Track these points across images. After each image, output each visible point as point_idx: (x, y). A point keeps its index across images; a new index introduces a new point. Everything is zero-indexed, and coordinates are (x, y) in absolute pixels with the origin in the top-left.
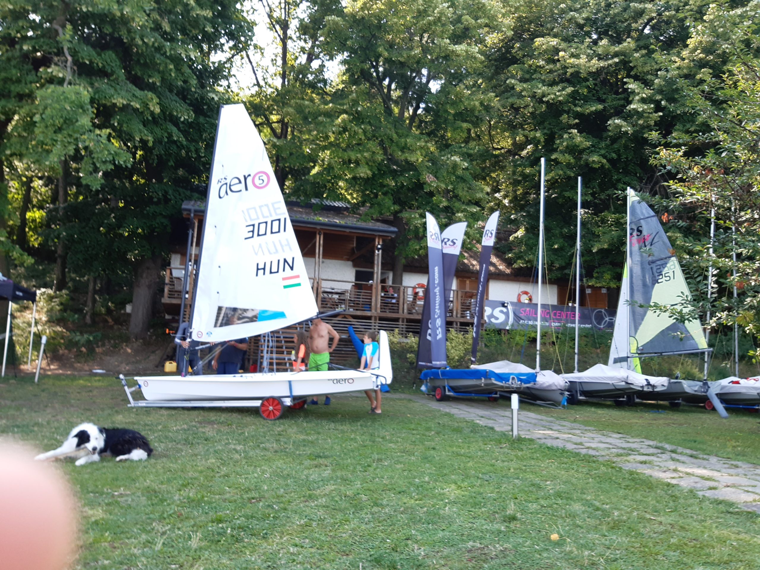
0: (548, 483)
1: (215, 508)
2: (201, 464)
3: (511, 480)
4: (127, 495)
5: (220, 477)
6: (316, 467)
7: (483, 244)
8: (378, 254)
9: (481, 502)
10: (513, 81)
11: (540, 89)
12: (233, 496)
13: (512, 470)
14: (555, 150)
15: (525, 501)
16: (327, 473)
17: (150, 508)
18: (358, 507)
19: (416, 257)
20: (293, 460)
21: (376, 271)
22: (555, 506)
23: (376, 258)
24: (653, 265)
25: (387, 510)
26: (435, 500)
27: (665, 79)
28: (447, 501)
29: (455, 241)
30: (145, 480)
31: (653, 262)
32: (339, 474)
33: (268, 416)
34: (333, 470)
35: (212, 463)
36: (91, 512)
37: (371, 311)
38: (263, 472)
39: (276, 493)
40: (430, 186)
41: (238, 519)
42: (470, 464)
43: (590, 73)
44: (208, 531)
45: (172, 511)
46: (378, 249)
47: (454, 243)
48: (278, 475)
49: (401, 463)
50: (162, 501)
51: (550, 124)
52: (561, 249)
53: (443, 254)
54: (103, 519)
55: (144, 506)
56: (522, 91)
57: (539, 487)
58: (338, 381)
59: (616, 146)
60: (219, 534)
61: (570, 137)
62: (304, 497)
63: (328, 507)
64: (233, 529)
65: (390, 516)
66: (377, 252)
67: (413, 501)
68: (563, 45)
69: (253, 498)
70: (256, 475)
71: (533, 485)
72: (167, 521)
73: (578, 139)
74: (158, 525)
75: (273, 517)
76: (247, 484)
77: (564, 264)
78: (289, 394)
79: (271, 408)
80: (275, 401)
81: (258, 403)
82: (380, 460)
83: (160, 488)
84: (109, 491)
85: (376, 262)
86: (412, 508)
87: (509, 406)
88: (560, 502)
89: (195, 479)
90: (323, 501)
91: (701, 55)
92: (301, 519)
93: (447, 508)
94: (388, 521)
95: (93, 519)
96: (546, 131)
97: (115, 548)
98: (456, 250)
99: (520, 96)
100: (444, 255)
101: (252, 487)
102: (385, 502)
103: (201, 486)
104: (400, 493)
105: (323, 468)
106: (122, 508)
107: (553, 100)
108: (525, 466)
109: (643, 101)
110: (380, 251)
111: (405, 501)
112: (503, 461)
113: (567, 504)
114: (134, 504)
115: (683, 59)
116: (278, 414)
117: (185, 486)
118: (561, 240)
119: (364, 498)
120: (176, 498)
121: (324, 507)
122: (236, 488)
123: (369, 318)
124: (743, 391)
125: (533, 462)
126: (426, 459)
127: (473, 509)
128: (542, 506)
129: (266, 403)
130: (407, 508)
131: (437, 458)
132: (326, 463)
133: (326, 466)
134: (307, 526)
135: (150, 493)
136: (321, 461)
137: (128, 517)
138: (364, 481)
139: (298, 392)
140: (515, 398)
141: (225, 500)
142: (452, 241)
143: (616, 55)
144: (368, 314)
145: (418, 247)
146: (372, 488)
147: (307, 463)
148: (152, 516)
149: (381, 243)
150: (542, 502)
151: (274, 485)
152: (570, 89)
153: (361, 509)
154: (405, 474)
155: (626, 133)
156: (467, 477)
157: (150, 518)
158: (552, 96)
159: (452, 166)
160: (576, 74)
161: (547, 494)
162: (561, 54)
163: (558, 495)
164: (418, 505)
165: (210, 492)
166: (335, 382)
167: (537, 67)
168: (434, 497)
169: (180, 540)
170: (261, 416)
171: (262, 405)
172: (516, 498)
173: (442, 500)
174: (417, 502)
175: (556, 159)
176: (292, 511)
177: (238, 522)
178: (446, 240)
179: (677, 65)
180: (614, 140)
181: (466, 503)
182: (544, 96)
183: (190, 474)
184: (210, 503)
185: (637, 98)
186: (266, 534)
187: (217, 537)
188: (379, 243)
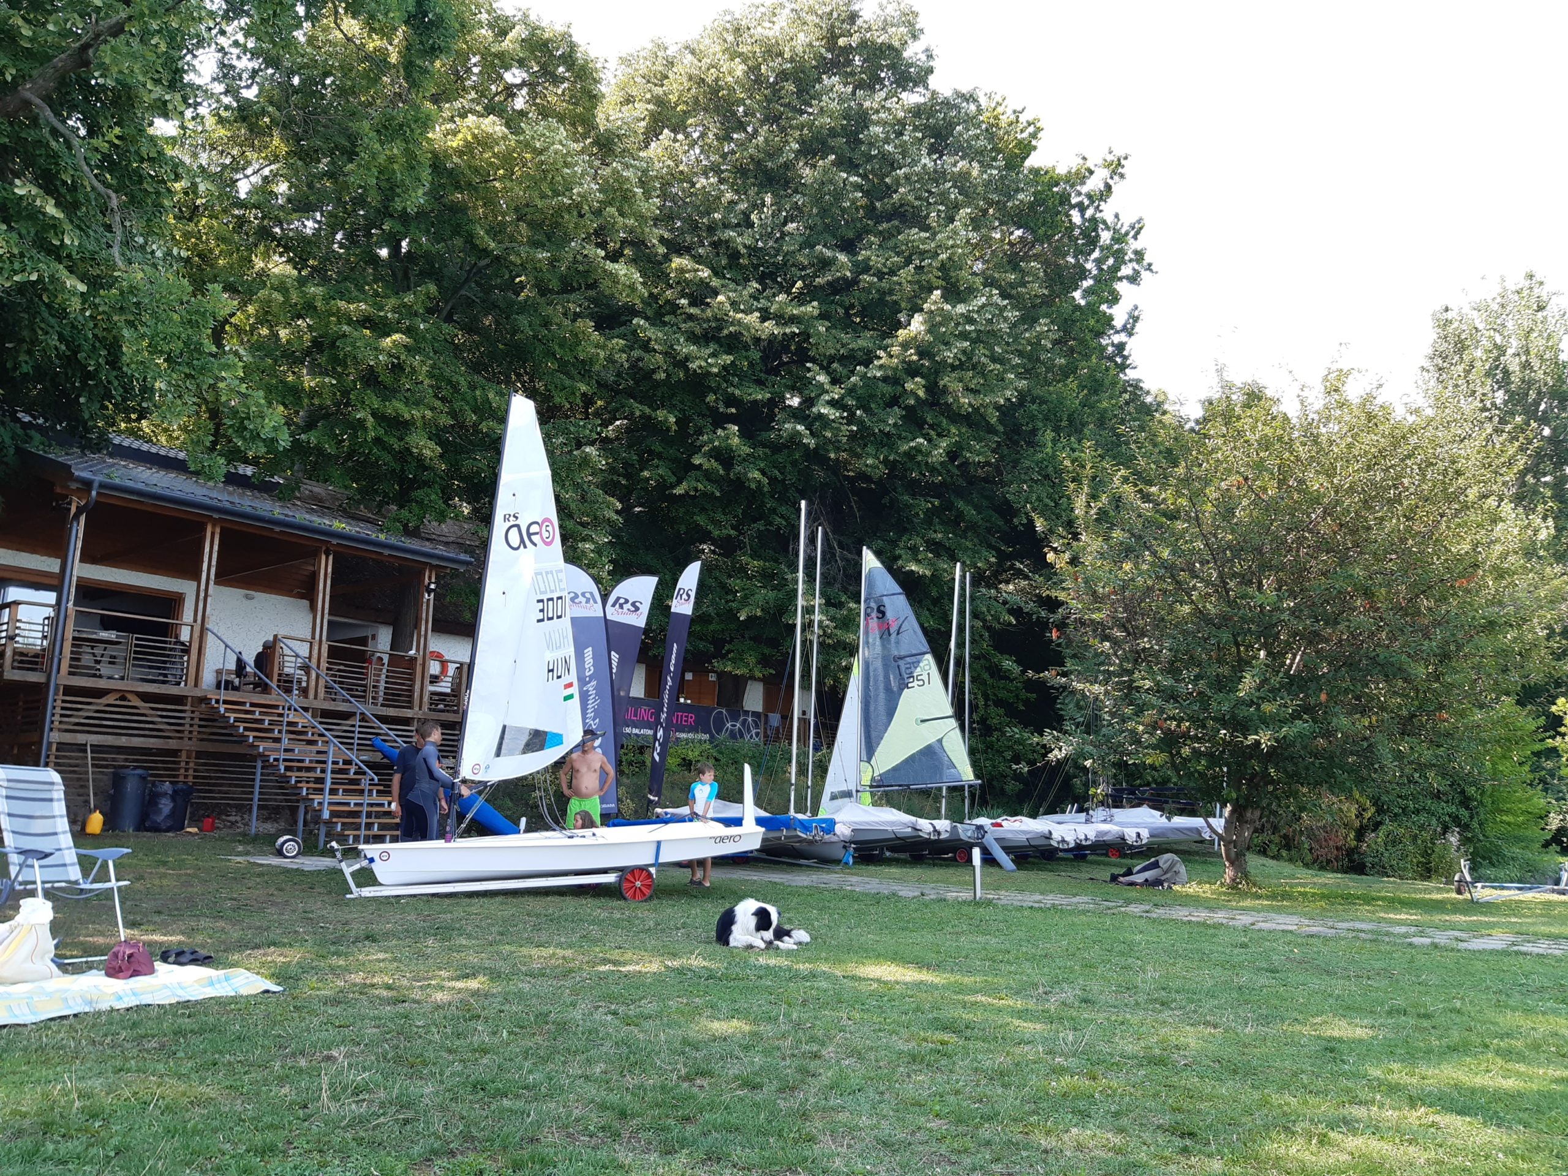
7: (673, 611)
8: (429, 601)
11: (682, 346)
23: (425, 608)
24: (901, 663)
27: (864, 377)
29: (637, 604)
31: (901, 658)
33: (634, 895)
37: (411, 708)
43: (757, 340)
46: (429, 591)
47: (637, 609)
53: (607, 623)
56: (650, 340)
58: (722, 839)
59: (780, 458)
61: (725, 435)
66: (426, 596)
68: (715, 282)
73: (736, 441)
79: (638, 884)
80: (640, 872)
85: (424, 615)
91: (915, 358)
98: (640, 620)
99: (646, 348)
100: (609, 625)
107: (700, 367)
109: (832, 403)
110: (433, 595)
115: (891, 356)
116: (647, 892)
124: (1009, 836)
129: (625, 876)
139: (665, 857)
142: (633, 604)
143: (793, 320)
149: (433, 580)
152: (728, 359)
155: (806, 446)
158: (703, 364)
160: (735, 337)
162: (721, 298)
166: (718, 840)
170: (623, 897)
171: (622, 879)
178: (622, 601)
179: (881, 362)
180: (776, 448)
182: (687, 358)
185: (827, 398)
188: (430, 580)
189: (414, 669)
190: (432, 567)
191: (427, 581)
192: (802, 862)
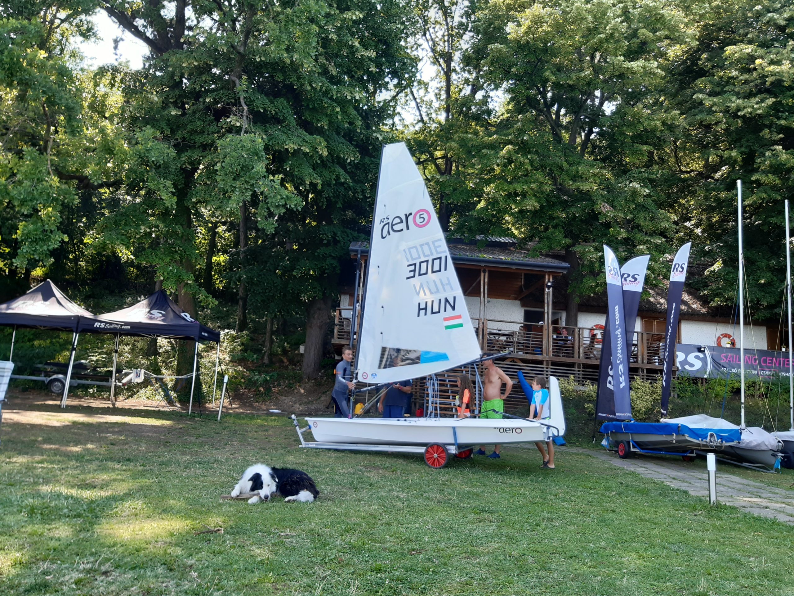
0: (751, 559)
1: (375, 556)
2: (365, 510)
3: (705, 552)
4: (292, 537)
5: (382, 525)
6: (480, 522)
7: (671, 280)
8: (549, 292)
9: (666, 576)
10: (701, 96)
11: (734, 102)
12: (394, 546)
13: (707, 542)
14: (756, 170)
15: (721, 578)
16: (492, 529)
17: (313, 552)
18: (523, 570)
19: (592, 295)
20: (457, 512)
21: (546, 311)
22: (760, 587)
23: (546, 296)
25: (555, 575)
26: (611, 569)
28: (625, 571)
29: (636, 276)
30: (310, 522)
32: (504, 531)
33: (433, 463)
34: (499, 527)
35: (375, 510)
36: (258, 551)
37: (542, 354)
38: (426, 522)
39: (437, 546)
40: (607, 216)
41: (396, 570)
42: (656, 531)
44: (367, 580)
45: (333, 557)
46: (549, 287)
47: (636, 279)
48: (441, 528)
49: (574, 524)
50: (325, 544)
51: (748, 141)
52: (769, 284)
53: (623, 291)
54: (268, 559)
55: (308, 549)
56: (712, 106)
57: (740, 564)
58: (505, 430)
60: (378, 584)
61: (773, 155)
62: (466, 553)
63: (490, 566)
64: (392, 580)
65: (559, 583)
66: (547, 290)
67: (585, 568)
68: (760, 51)
69: (413, 550)
70: (417, 525)
71: (732, 560)
72: (328, 565)
73: (784, 156)
74: (320, 569)
75: (433, 572)
76: (408, 535)
77: (773, 302)
78: (453, 442)
79: (436, 455)
80: (440, 448)
81: (422, 450)
82: (550, 519)
83: (323, 532)
84: (277, 531)
85: (546, 301)
86: (583, 575)
87: (706, 467)
88: (766, 583)
89: (357, 524)
90: (485, 559)
92: (461, 576)
93: (625, 579)
94: (557, 587)
95: (259, 559)
96: (743, 149)
97: (277, 589)
98: (638, 287)
99: (710, 111)
100: (624, 293)
101: (413, 538)
102: (553, 566)
103: (363, 532)
104: (571, 557)
105: (488, 523)
106: (287, 549)
107: (750, 113)
108: (724, 538)
110: (551, 289)
111: (577, 567)
112: (697, 531)
113: (775, 587)
114: (298, 546)
116: (443, 462)
117: (346, 531)
118: (769, 274)
119: (531, 560)
120: (338, 543)
121: (486, 565)
122: (398, 538)
123: (541, 362)
125: (733, 534)
126: (603, 522)
127: (656, 583)
128: (742, 586)
129: (430, 450)
130: (579, 575)
131: (617, 522)
132: (491, 518)
133: (491, 522)
134: (467, 584)
135: (315, 535)
136: (486, 516)
137: (292, 559)
138: (531, 540)
139: (463, 439)
140: (711, 458)
141: (385, 549)
142: (633, 277)
144: (540, 358)
145: (593, 284)
146: (540, 550)
147: (471, 516)
148: (314, 559)
149: (551, 280)
150: (743, 581)
151: (436, 538)
152: (771, 101)
153: (527, 572)
154: (579, 536)
156: (652, 546)
157: (312, 562)
158: (751, 109)
159: (630, 193)
160: (778, 83)
161: (750, 573)
162: (758, 61)
163: (765, 575)
164: (591, 573)
165: (371, 540)
166: (502, 430)
167: (730, 78)
168: (610, 565)
169: (339, 587)
170: (425, 463)
171: (427, 451)
172: (710, 574)
173: (620, 570)
174: (591, 569)
175: (757, 181)
176: (453, 567)
177: (397, 573)
178: (626, 276)
181: (648, 575)
182: (739, 109)
183: (352, 519)
184: (370, 551)
186: (424, 589)
187: (375, 588)
188: (549, 281)
189: (542, 331)
190: (550, 273)
191: (547, 280)
192: (745, 464)
